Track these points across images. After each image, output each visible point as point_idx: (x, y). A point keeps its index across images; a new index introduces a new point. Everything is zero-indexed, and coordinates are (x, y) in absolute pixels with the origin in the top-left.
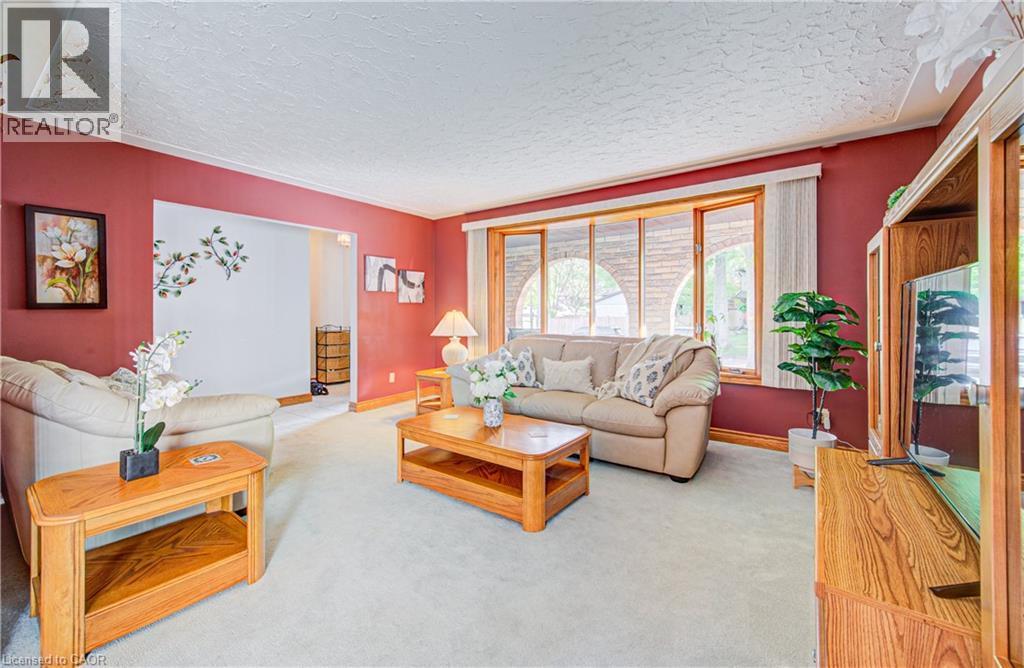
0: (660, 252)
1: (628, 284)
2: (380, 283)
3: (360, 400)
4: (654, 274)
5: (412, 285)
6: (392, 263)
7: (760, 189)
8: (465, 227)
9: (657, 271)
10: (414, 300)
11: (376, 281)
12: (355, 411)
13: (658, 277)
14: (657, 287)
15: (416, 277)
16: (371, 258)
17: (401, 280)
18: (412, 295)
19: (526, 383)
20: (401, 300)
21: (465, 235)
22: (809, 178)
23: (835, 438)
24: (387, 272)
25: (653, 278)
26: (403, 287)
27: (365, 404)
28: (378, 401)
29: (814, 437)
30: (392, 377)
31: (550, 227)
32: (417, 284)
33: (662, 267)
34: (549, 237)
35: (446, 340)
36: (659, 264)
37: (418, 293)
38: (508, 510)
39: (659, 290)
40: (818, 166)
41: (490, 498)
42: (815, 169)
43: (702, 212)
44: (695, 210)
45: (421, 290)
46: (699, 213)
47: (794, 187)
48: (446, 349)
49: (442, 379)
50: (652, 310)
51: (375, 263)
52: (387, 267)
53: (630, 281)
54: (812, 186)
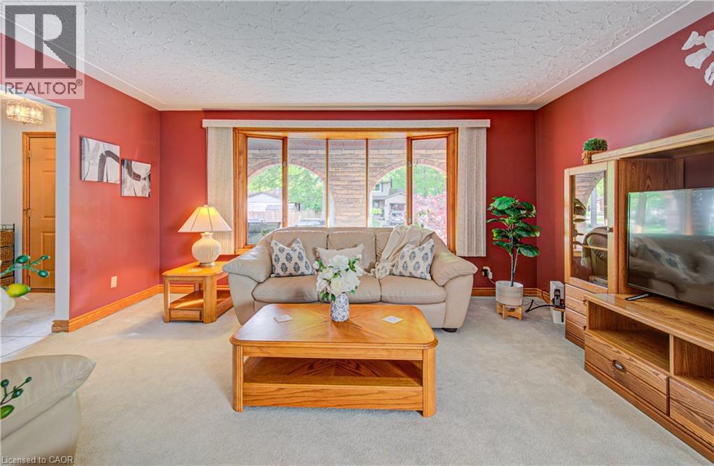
0: (359, 165)
1: (335, 187)
2: (101, 172)
3: (73, 315)
4: (355, 181)
5: (137, 177)
6: (116, 150)
7: (455, 130)
8: (206, 123)
9: (356, 179)
10: (139, 194)
11: (96, 169)
12: (67, 331)
13: (356, 183)
14: (357, 190)
15: (142, 169)
16: (90, 140)
17: (125, 171)
18: (137, 188)
19: (306, 272)
20: (126, 193)
21: (205, 131)
22: (482, 128)
23: (522, 286)
24: (109, 160)
25: (353, 184)
26: (129, 180)
27: (80, 319)
28: (98, 311)
29: (512, 286)
30: (114, 282)
31: (290, 135)
32: (143, 177)
33: (360, 176)
34: (289, 144)
35: (197, 236)
36: (358, 174)
37: (145, 185)
38: (404, 402)
39: (358, 192)
40: (488, 121)
41: (381, 396)
42: (487, 123)
43: (412, 140)
44: (408, 138)
45: (146, 183)
46: (410, 140)
47: (475, 131)
48: (197, 246)
49: (205, 277)
50: (354, 207)
51: (94, 148)
52: (109, 154)
53: (336, 185)
54: (484, 133)
